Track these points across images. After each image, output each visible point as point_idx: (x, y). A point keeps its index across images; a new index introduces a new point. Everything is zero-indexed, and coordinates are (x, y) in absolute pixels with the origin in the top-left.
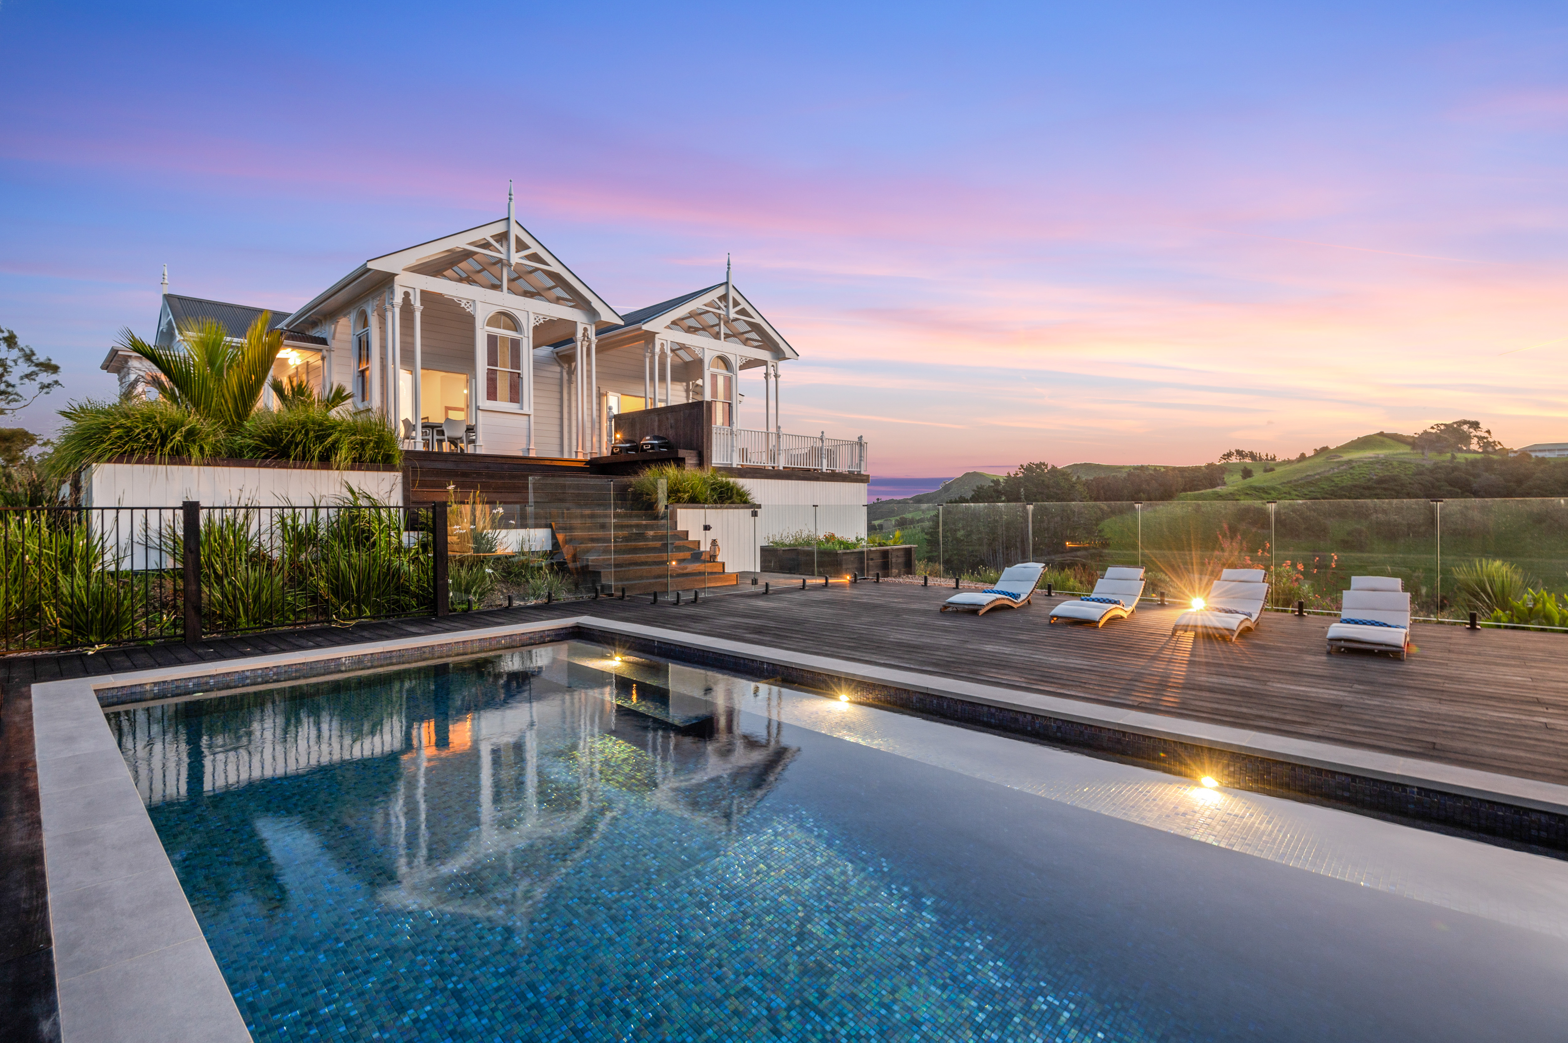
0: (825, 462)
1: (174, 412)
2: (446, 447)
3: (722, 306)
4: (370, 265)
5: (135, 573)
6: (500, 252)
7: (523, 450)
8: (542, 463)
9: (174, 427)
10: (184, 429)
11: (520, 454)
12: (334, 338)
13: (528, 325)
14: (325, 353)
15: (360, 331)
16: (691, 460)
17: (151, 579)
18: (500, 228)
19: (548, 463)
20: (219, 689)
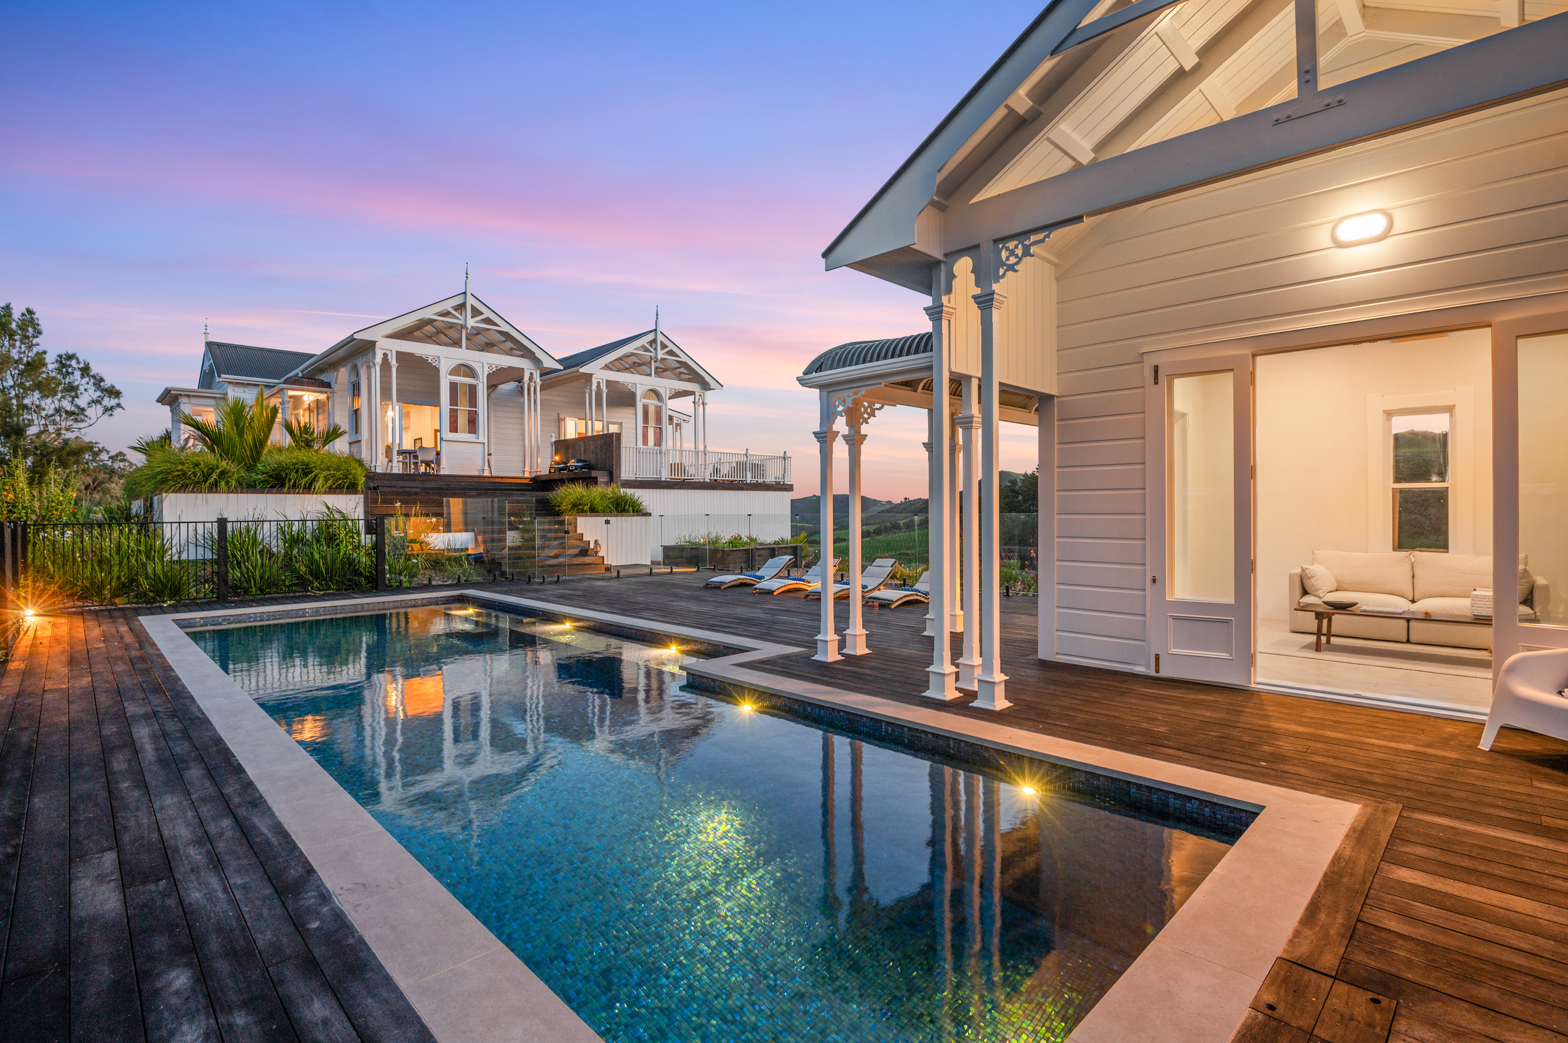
0: (749, 474)
1: (212, 459)
2: (422, 469)
3: (652, 350)
4: (356, 336)
5: (189, 561)
6: (458, 319)
7: (479, 470)
8: (494, 480)
9: (212, 469)
10: (218, 471)
11: (477, 474)
12: (336, 383)
13: (483, 373)
14: (330, 394)
15: (354, 379)
16: (602, 478)
17: (199, 565)
18: (459, 301)
19: (499, 480)
20: (236, 623)
